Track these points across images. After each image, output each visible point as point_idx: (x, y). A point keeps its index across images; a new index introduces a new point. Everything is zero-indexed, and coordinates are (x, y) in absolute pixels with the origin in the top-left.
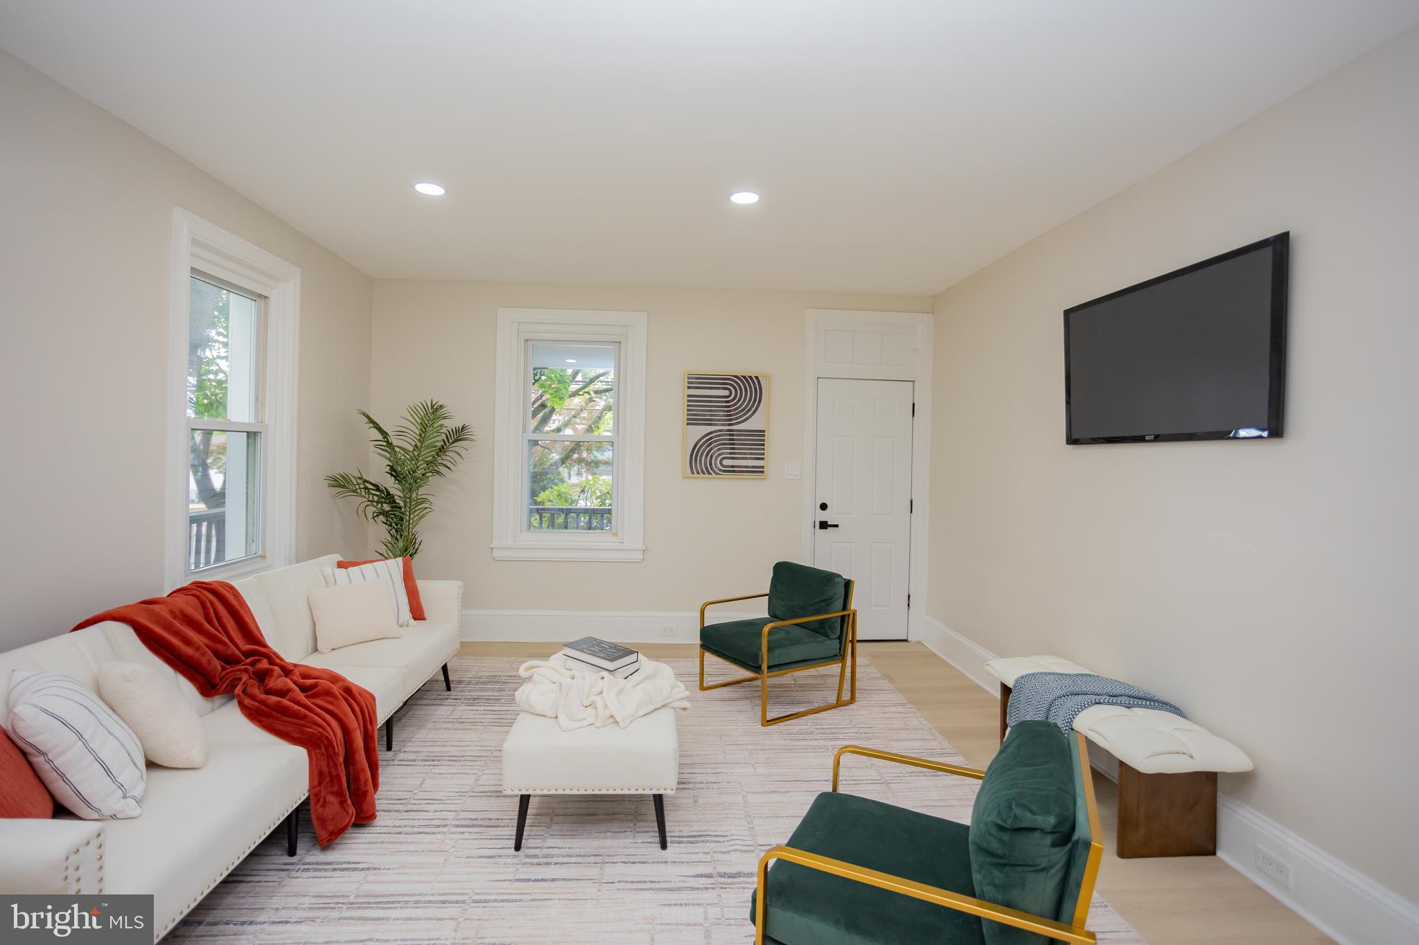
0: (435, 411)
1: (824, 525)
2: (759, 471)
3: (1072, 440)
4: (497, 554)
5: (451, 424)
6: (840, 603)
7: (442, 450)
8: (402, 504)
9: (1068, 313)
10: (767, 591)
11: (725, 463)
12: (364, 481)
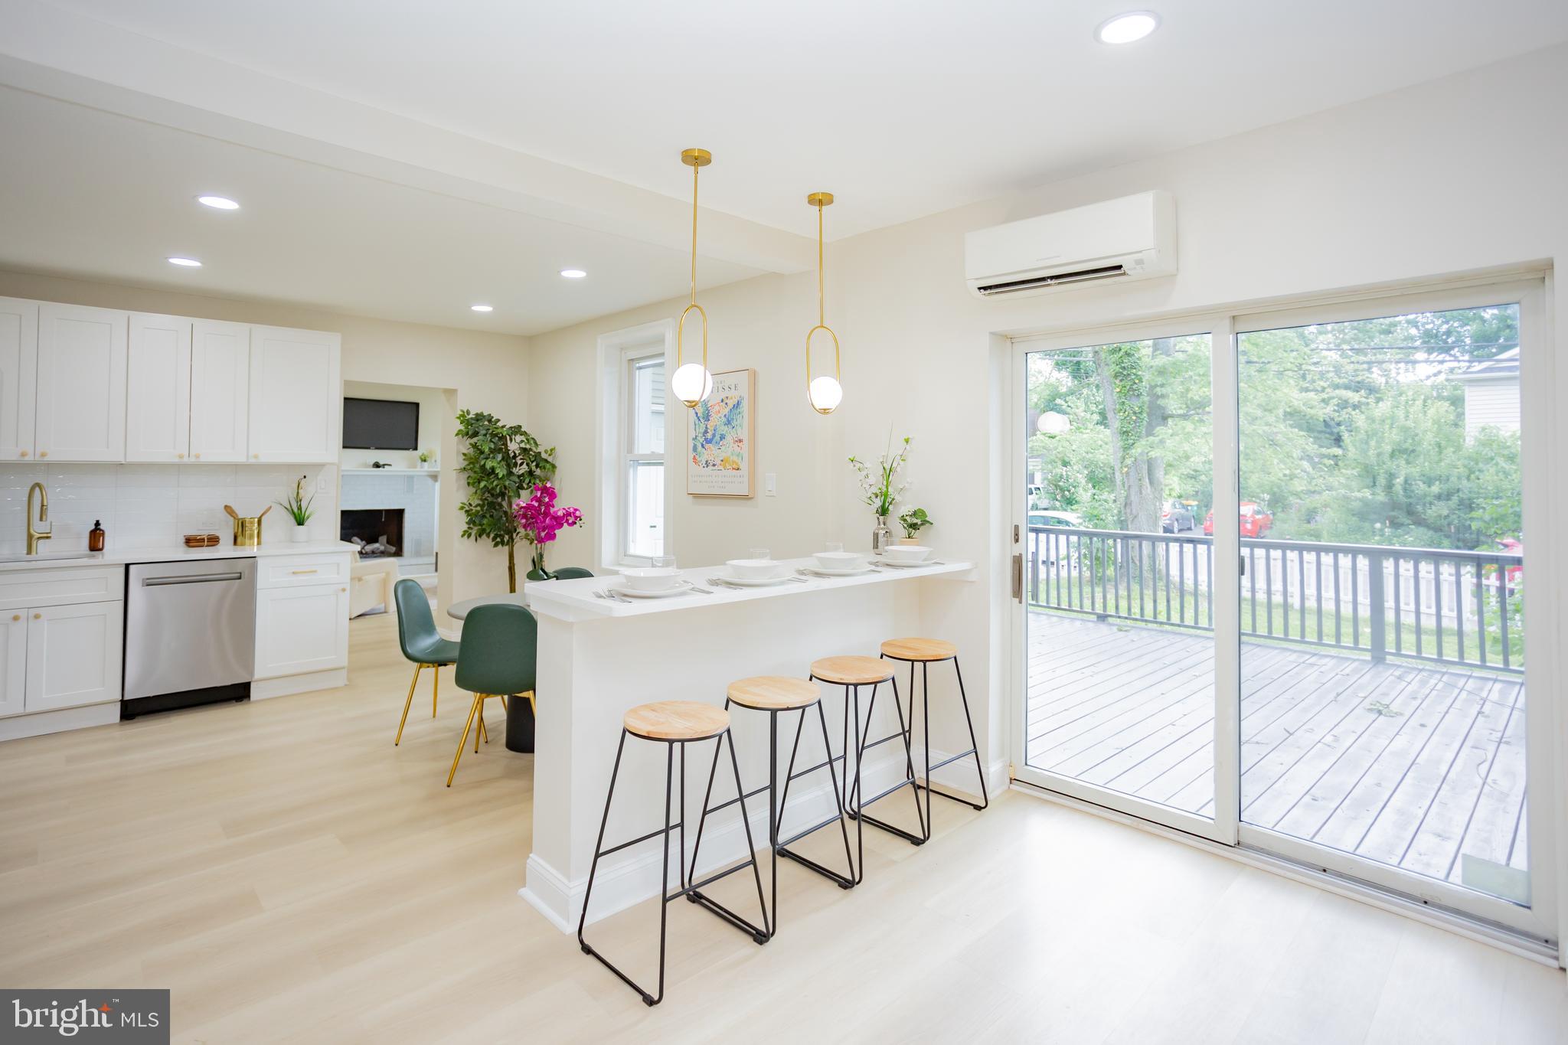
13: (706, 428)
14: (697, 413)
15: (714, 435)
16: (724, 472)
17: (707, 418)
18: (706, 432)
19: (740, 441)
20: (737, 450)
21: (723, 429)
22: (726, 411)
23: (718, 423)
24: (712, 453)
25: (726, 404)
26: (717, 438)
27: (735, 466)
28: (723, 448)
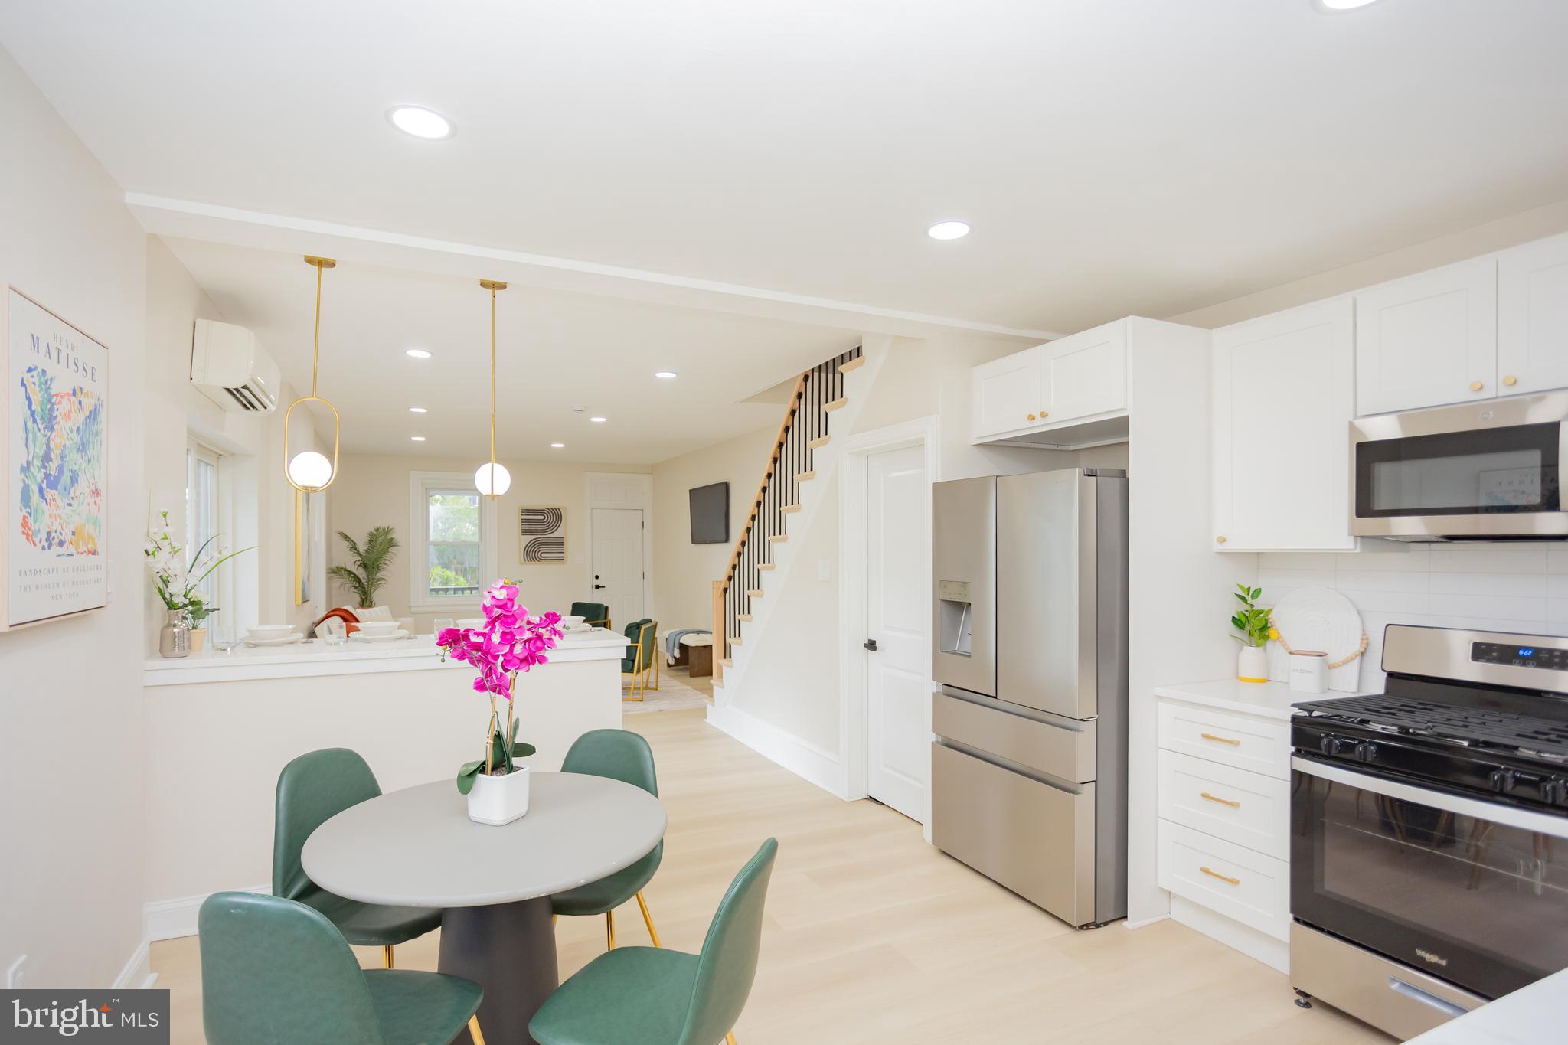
0: (388, 531)
1: (597, 587)
2: (561, 559)
3: (693, 542)
4: (413, 610)
6: (603, 616)
7: (386, 551)
8: (363, 581)
9: (691, 491)
11: (543, 555)
12: (346, 570)
13: (48, 446)
15: (60, 470)
16: (77, 560)
17: (49, 423)
18: (47, 458)
19: (98, 492)
20: (95, 509)
21: (74, 460)
22: (80, 419)
23: (68, 444)
24: (54, 513)
26: (66, 478)
27: (91, 546)
28: (74, 503)
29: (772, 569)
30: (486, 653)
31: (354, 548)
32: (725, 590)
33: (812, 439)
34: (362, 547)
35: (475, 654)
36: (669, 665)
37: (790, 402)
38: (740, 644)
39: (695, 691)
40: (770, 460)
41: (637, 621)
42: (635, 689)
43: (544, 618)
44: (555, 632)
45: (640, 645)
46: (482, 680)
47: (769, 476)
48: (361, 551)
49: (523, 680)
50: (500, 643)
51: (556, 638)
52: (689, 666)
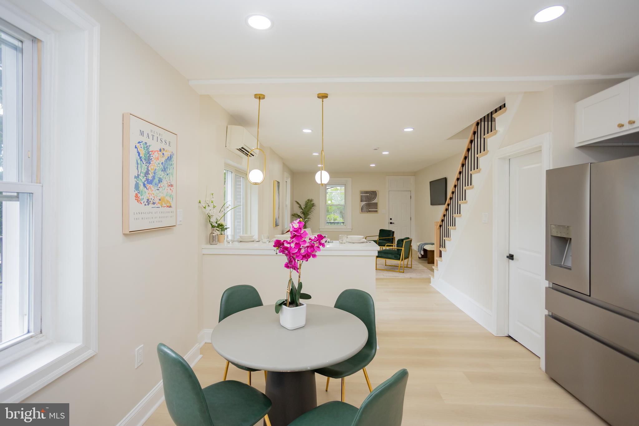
0: (311, 201)
1: (391, 223)
2: (376, 211)
3: (431, 205)
5: (314, 202)
6: (392, 235)
7: (311, 208)
9: (430, 182)
10: (378, 235)
11: (369, 210)
12: (297, 215)
13: (148, 169)
14: (138, 153)
15: (154, 177)
16: (161, 209)
17: (149, 161)
18: (147, 173)
19: (172, 186)
20: (170, 192)
21: (160, 174)
22: (163, 160)
23: (157, 168)
24: (151, 193)
25: (163, 154)
26: (156, 180)
27: (168, 204)
28: (161, 189)
29: (460, 216)
30: (289, 252)
31: (300, 207)
32: (440, 226)
33: (480, 152)
34: (303, 207)
35: (287, 252)
36: (419, 258)
37: (470, 135)
38: (446, 251)
39: (428, 270)
40: (460, 165)
41: (403, 238)
42: (400, 267)
43: (317, 237)
44: (321, 244)
45: (403, 249)
46: (288, 264)
47: (460, 173)
48: (302, 208)
49: (305, 265)
50: (294, 247)
51: (321, 247)
52: (427, 259)
